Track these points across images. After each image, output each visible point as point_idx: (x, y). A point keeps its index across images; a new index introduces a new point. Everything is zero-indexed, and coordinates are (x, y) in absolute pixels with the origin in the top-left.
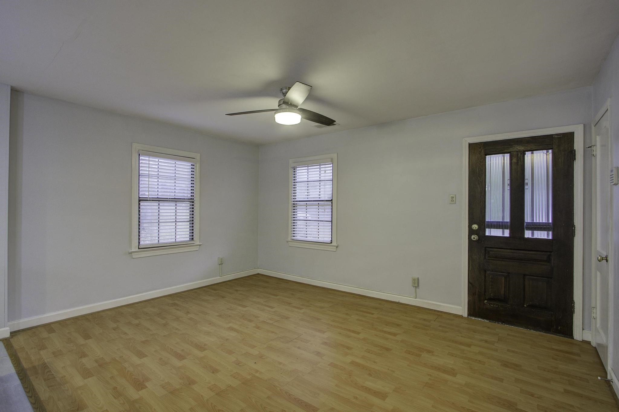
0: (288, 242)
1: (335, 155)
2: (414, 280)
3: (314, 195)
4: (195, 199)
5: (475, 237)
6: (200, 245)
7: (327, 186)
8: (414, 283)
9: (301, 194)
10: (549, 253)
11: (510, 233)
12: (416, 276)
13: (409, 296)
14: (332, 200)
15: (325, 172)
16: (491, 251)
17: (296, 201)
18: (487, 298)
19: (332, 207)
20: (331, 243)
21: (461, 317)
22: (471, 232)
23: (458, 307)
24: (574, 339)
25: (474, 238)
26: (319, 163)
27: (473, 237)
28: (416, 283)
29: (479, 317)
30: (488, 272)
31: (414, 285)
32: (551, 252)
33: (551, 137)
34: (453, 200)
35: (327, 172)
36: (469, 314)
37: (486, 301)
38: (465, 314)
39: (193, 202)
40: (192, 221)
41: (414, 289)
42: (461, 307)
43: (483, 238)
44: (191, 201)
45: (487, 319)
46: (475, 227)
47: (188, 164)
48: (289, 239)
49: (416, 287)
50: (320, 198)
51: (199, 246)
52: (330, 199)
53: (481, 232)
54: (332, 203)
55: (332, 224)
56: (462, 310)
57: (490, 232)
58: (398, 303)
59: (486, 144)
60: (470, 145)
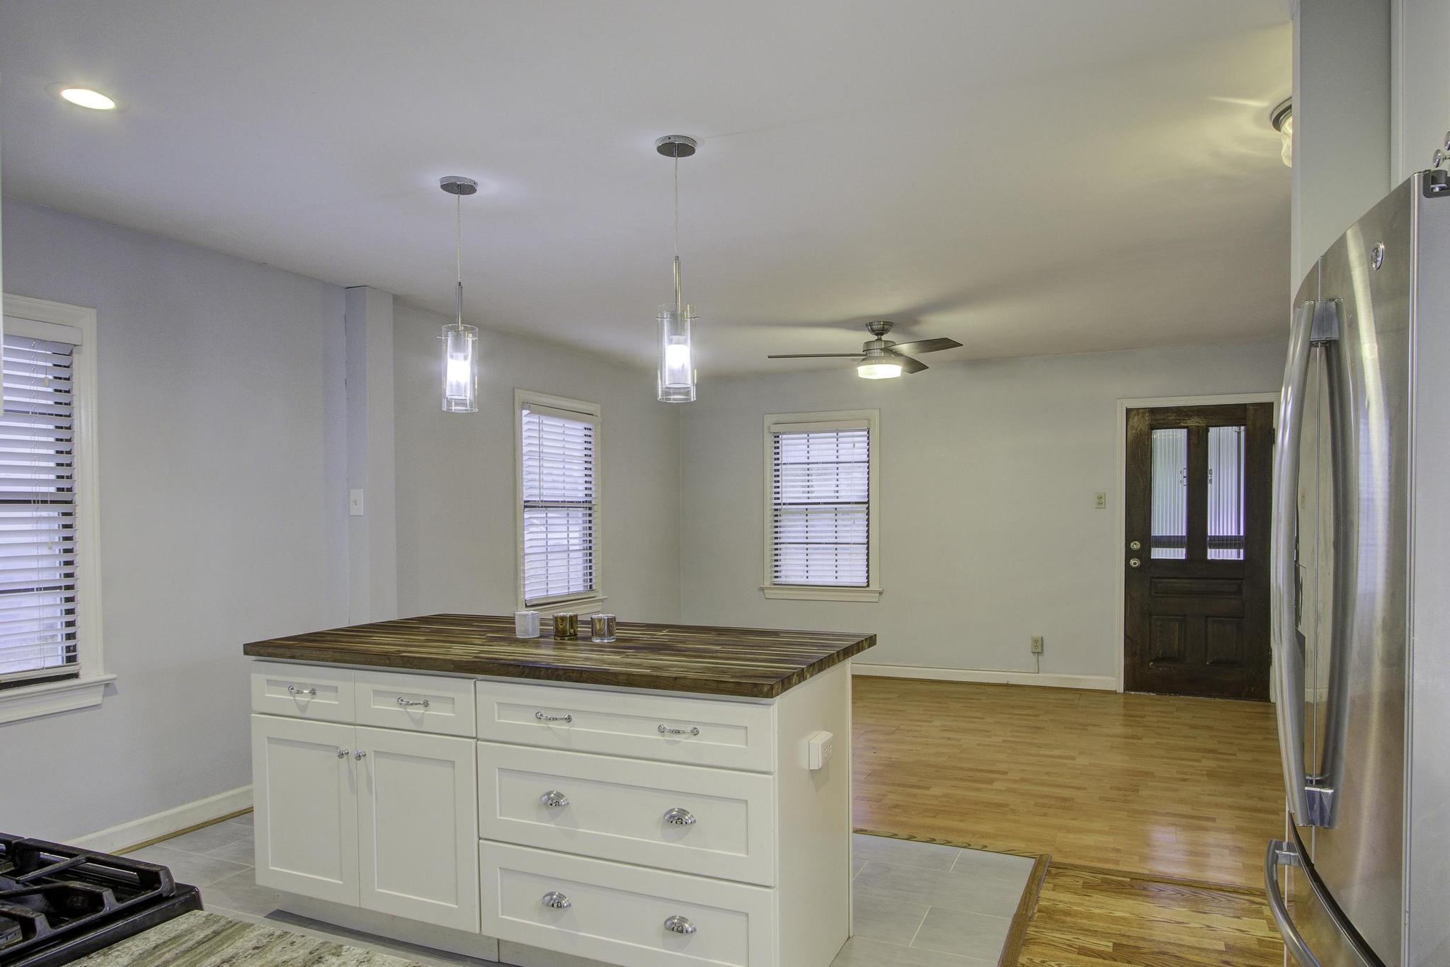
0: (762, 589)
1: (876, 413)
2: (1036, 641)
3: (823, 490)
4: (593, 503)
5: (1135, 562)
6: (603, 600)
7: (856, 475)
8: (1036, 647)
9: (792, 491)
10: (1240, 581)
11: (1188, 553)
12: (1037, 634)
13: (1026, 671)
14: (868, 503)
15: (854, 446)
16: (1160, 583)
17: (784, 504)
18: (1153, 659)
19: (868, 514)
20: (868, 586)
21: (1115, 693)
22: (1129, 554)
23: (1110, 678)
24: (1270, 702)
25: (1135, 564)
26: (837, 428)
27: (1132, 562)
28: (1038, 647)
29: (1140, 691)
30: (1154, 617)
31: (1037, 650)
32: (1242, 579)
33: (1242, 407)
34: (1101, 501)
35: (857, 445)
36: (1128, 687)
37: (1152, 663)
38: (1121, 689)
39: (590, 509)
40: (589, 551)
41: (1034, 658)
42: (1114, 679)
43: (1149, 563)
44: (587, 505)
45: (1153, 692)
46: (1136, 546)
47: (579, 427)
48: (767, 584)
49: (1038, 653)
50: (838, 497)
51: (601, 603)
52: (866, 500)
53: (1144, 554)
54: (868, 508)
55: (868, 548)
56: (1115, 681)
57: (1158, 553)
58: (1007, 685)
59: (1153, 411)
60: (1128, 411)
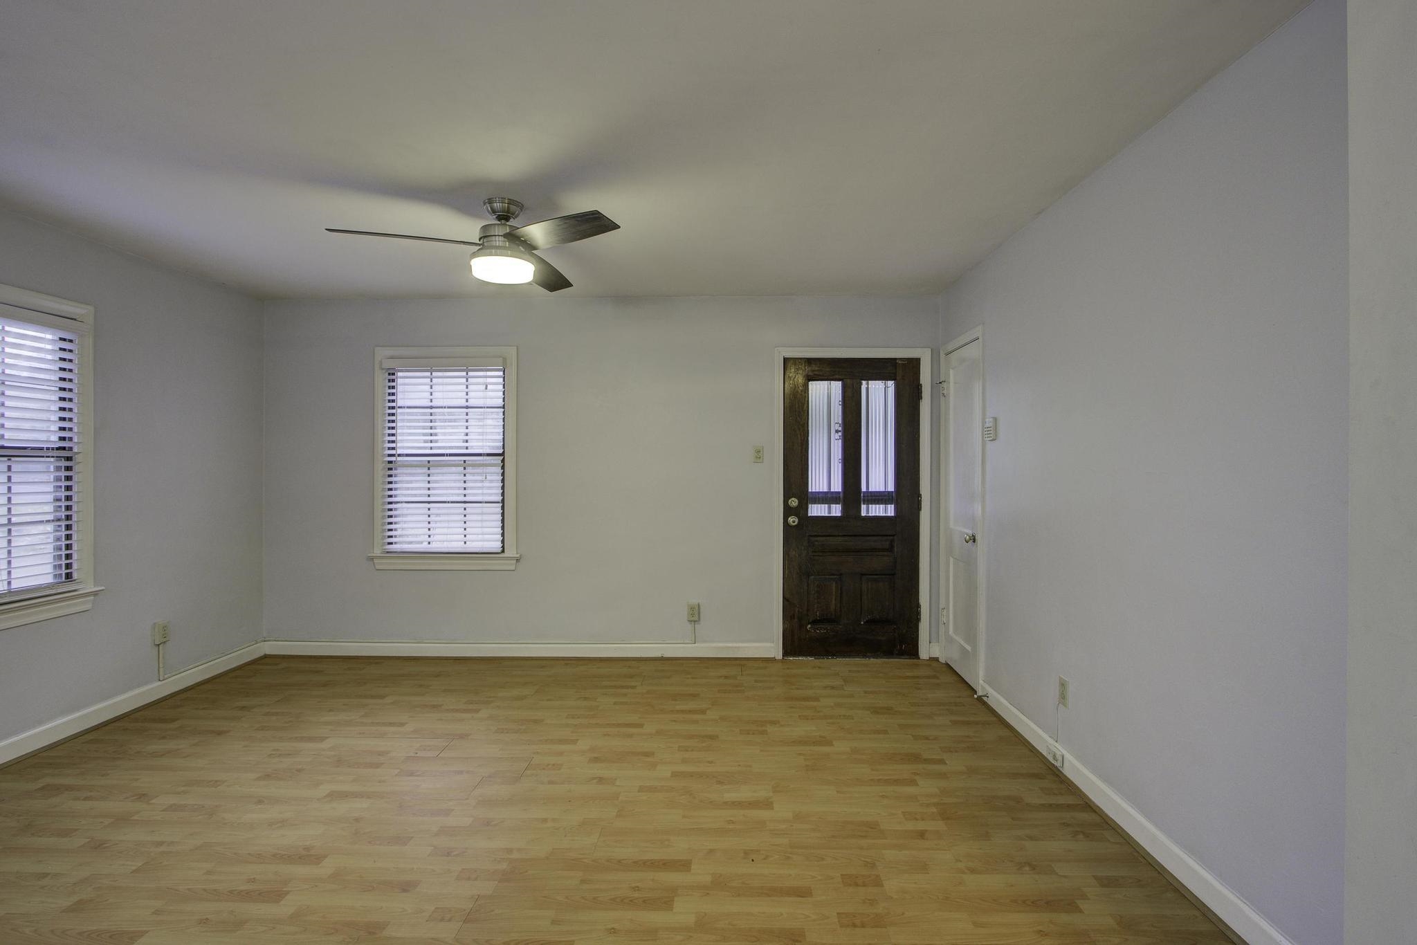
0: (371, 559)
1: (513, 351)
2: (692, 608)
3: (449, 438)
4: (75, 450)
5: (793, 520)
6: (95, 594)
7: (489, 422)
8: (693, 615)
9: (410, 438)
10: (892, 537)
11: (843, 510)
12: (694, 601)
13: (682, 642)
14: (503, 454)
15: (486, 388)
16: (817, 541)
17: (399, 455)
18: (811, 621)
19: (503, 467)
20: (503, 551)
21: (773, 660)
22: (788, 511)
23: (768, 645)
24: (919, 658)
25: (794, 522)
26: (466, 364)
27: (790, 519)
28: (695, 615)
29: (799, 655)
30: (813, 577)
31: (693, 619)
32: (894, 536)
33: (892, 362)
34: (759, 455)
35: (489, 387)
36: (786, 653)
37: (809, 626)
38: (779, 656)
39: (69, 459)
40: (66, 521)
41: (690, 627)
42: (772, 645)
43: (806, 521)
44: (64, 454)
45: (811, 655)
46: (794, 502)
47: (49, 337)
48: (377, 552)
49: (694, 621)
50: (467, 448)
51: (92, 598)
52: (501, 451)
53: (801, 511)
54: (503, 461)
55: (503, 508)
56: (772, 647)
57: (816, 510)
58: (662, 659)
59: (809, 361)
60: (786, 360)
